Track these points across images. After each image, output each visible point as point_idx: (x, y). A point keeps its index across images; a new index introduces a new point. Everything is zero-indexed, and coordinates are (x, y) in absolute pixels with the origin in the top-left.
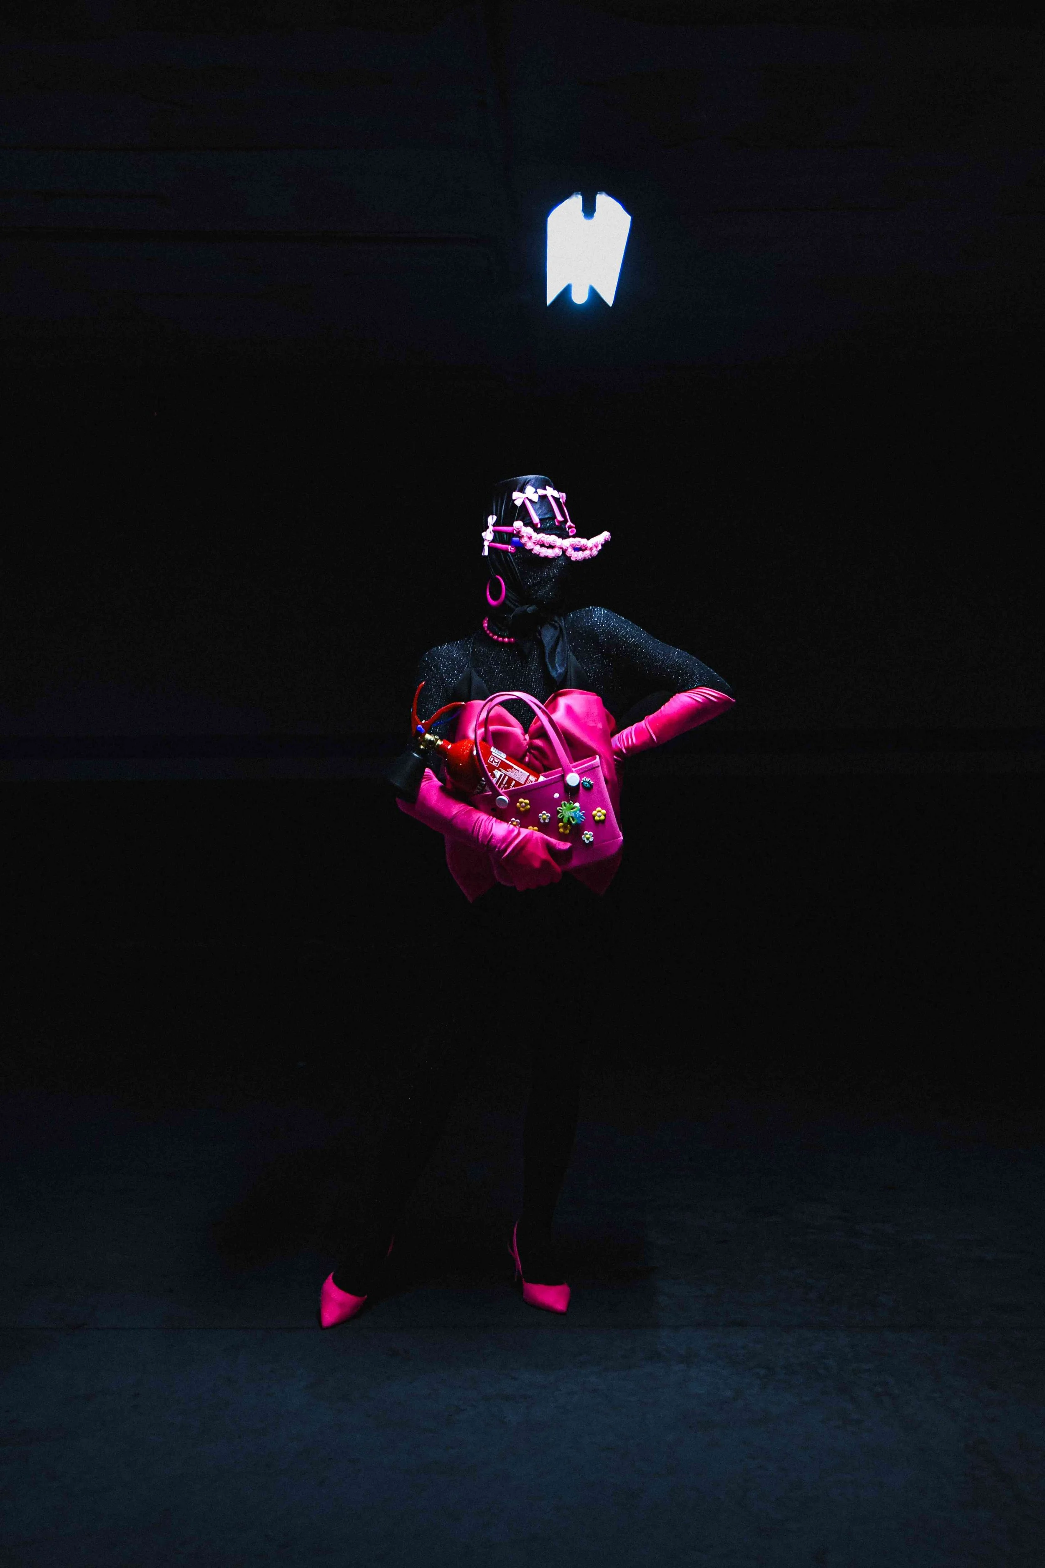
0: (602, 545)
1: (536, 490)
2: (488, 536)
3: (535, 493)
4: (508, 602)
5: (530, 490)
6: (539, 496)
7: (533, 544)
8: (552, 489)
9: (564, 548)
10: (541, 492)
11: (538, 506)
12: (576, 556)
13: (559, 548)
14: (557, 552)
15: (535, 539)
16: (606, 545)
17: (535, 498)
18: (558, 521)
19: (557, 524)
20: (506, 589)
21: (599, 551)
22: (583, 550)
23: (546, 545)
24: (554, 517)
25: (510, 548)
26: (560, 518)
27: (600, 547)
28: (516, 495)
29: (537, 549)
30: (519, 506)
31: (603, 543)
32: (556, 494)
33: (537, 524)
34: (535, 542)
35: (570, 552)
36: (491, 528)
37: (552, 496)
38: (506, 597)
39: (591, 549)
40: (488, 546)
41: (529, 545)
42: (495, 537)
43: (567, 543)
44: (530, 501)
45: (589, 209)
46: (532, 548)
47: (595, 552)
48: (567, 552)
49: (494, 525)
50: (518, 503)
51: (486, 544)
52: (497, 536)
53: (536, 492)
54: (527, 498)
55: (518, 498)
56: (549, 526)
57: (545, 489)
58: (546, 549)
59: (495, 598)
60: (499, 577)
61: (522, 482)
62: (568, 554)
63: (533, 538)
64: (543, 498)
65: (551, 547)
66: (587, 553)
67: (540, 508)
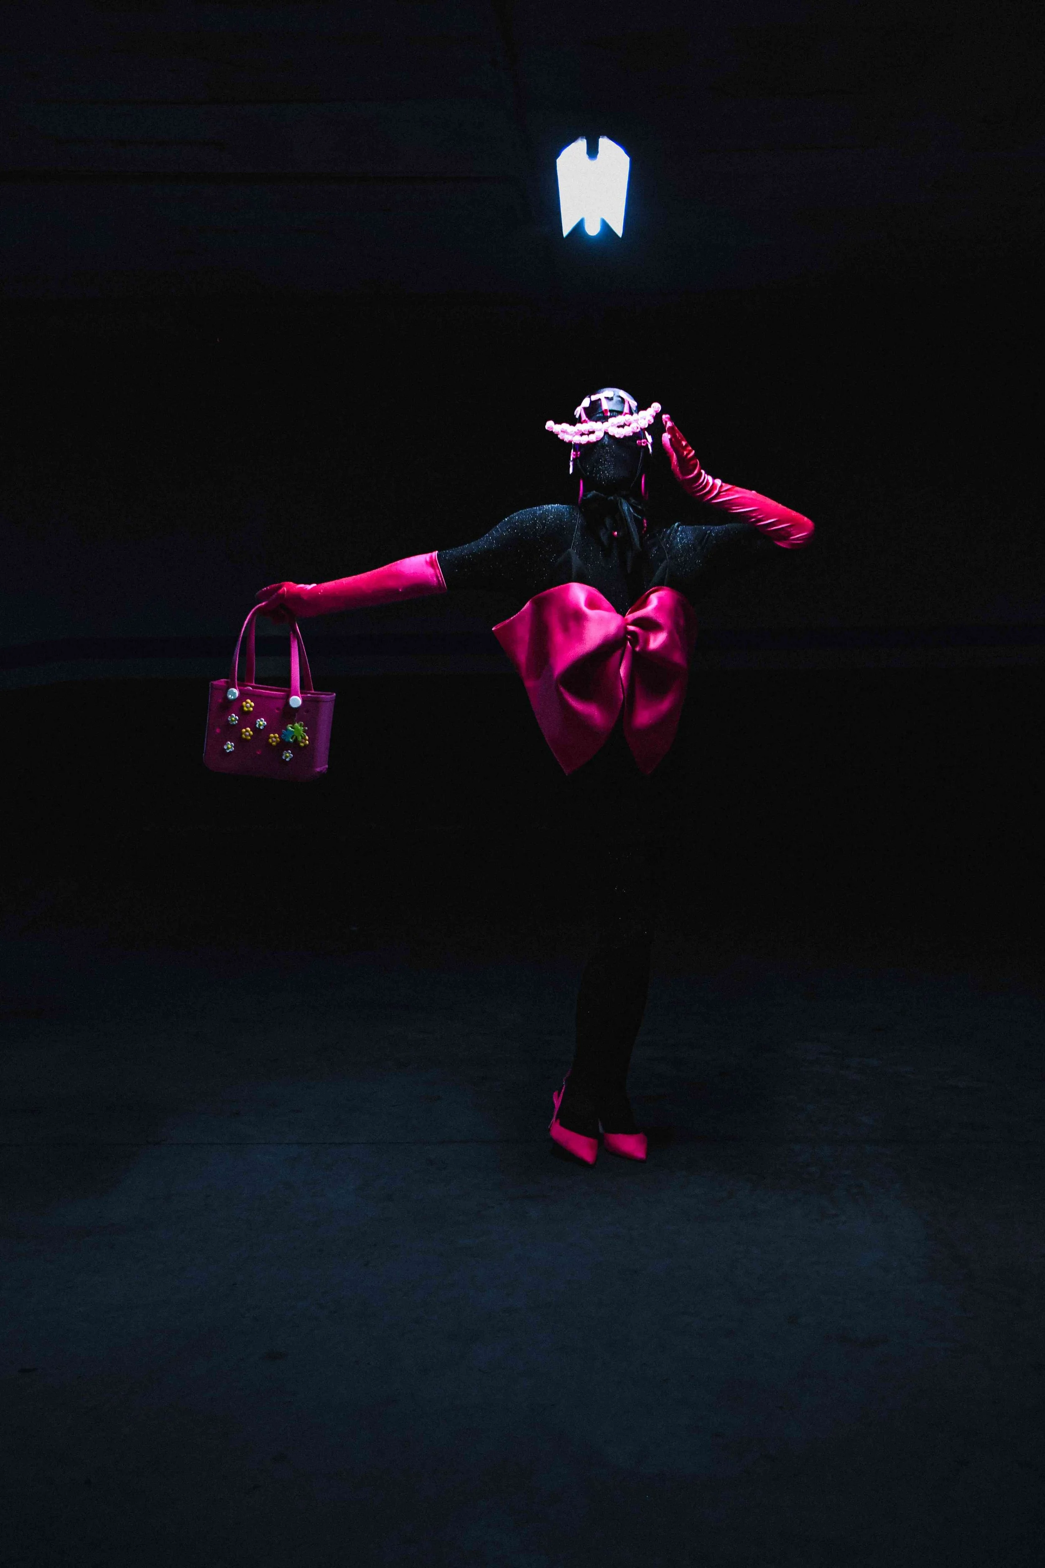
0: (652, 417)
9: (605, 430)
13: (601, 431)
14: (600, 435)
15: (573, 432)
27: (647, 421)
34: (571, 435)
35: (613, 433)
45: (593, 151)
65: (589, 433)
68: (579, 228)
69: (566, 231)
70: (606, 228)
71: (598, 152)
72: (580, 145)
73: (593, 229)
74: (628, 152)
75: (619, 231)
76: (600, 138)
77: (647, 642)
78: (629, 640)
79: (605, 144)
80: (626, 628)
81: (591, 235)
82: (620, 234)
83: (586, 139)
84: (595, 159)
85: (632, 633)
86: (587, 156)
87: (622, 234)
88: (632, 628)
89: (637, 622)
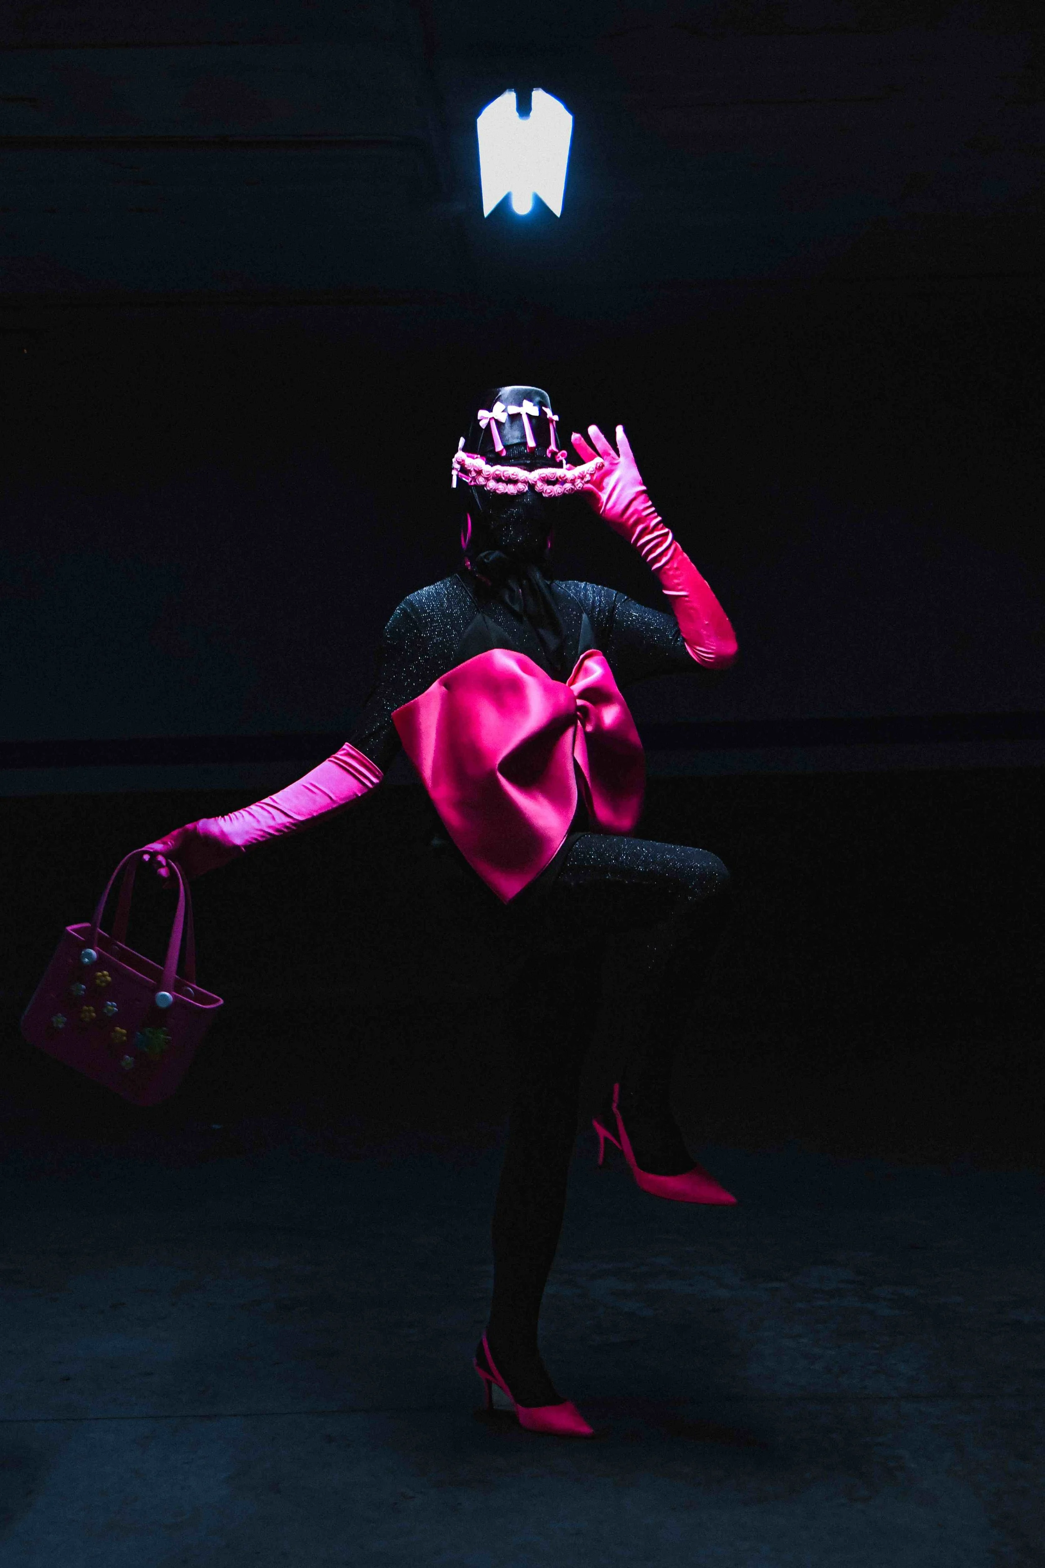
0: (591, 475)
1: (510, 406)
3: (503, 411)
5: (498, 407)
6: (509, 415)
7: (486, 480)
8: (533, 404)
9: (532, 482)
10: (515, 409)
11: (506, 428)
12: (549, 491)
14: (523, 487)
15: (489, 474)
17: (503, 418)
18: (530, 449)
19: (526, 451)
22: (562, 484)
23: (505, 479)
26: (532, 443)
27: (587, 478)
28: (482, 413)
29: (492, 485)
30: (484, 428)
32: (536, 412)
33: (499, 453)
34: (487, 476)
35: (541, 487)
39: (573, 482)
43: (537, 475)
44: (497, 422)
45: (524, 107)
47: (580, 485)
48: (536, 487)
50: (483, 424)
51: (454, 474)
53: (509, 410)
54: (495, 418)
55: (484, 417)
56: (516, 454)
57: (521, 404)
58: (504, 484)
62: (537, 489)
63: (485, 472)
64: (515, 417)
65: (513, 481)
66: (567, 487)
67: (506, 432)
68: (504, 205)
69: (488, 208)
70: (540, 205)
71: (530, 109)
72: (509, 99)
73: (522, 207)
74: (569, 108)
75: (557, 211)
76: (533, 90)
77: (598, 717)
78: (579, 717)
79: (539, 97)
80: (575, 703)
81: (520, 214)
82: (558, 214)
83: (515, 91)
84: (527, 119)
85: (582, 708)
86: (517, 114)
87: (560, 214)
88: (579, 702)
89: (585, 693)
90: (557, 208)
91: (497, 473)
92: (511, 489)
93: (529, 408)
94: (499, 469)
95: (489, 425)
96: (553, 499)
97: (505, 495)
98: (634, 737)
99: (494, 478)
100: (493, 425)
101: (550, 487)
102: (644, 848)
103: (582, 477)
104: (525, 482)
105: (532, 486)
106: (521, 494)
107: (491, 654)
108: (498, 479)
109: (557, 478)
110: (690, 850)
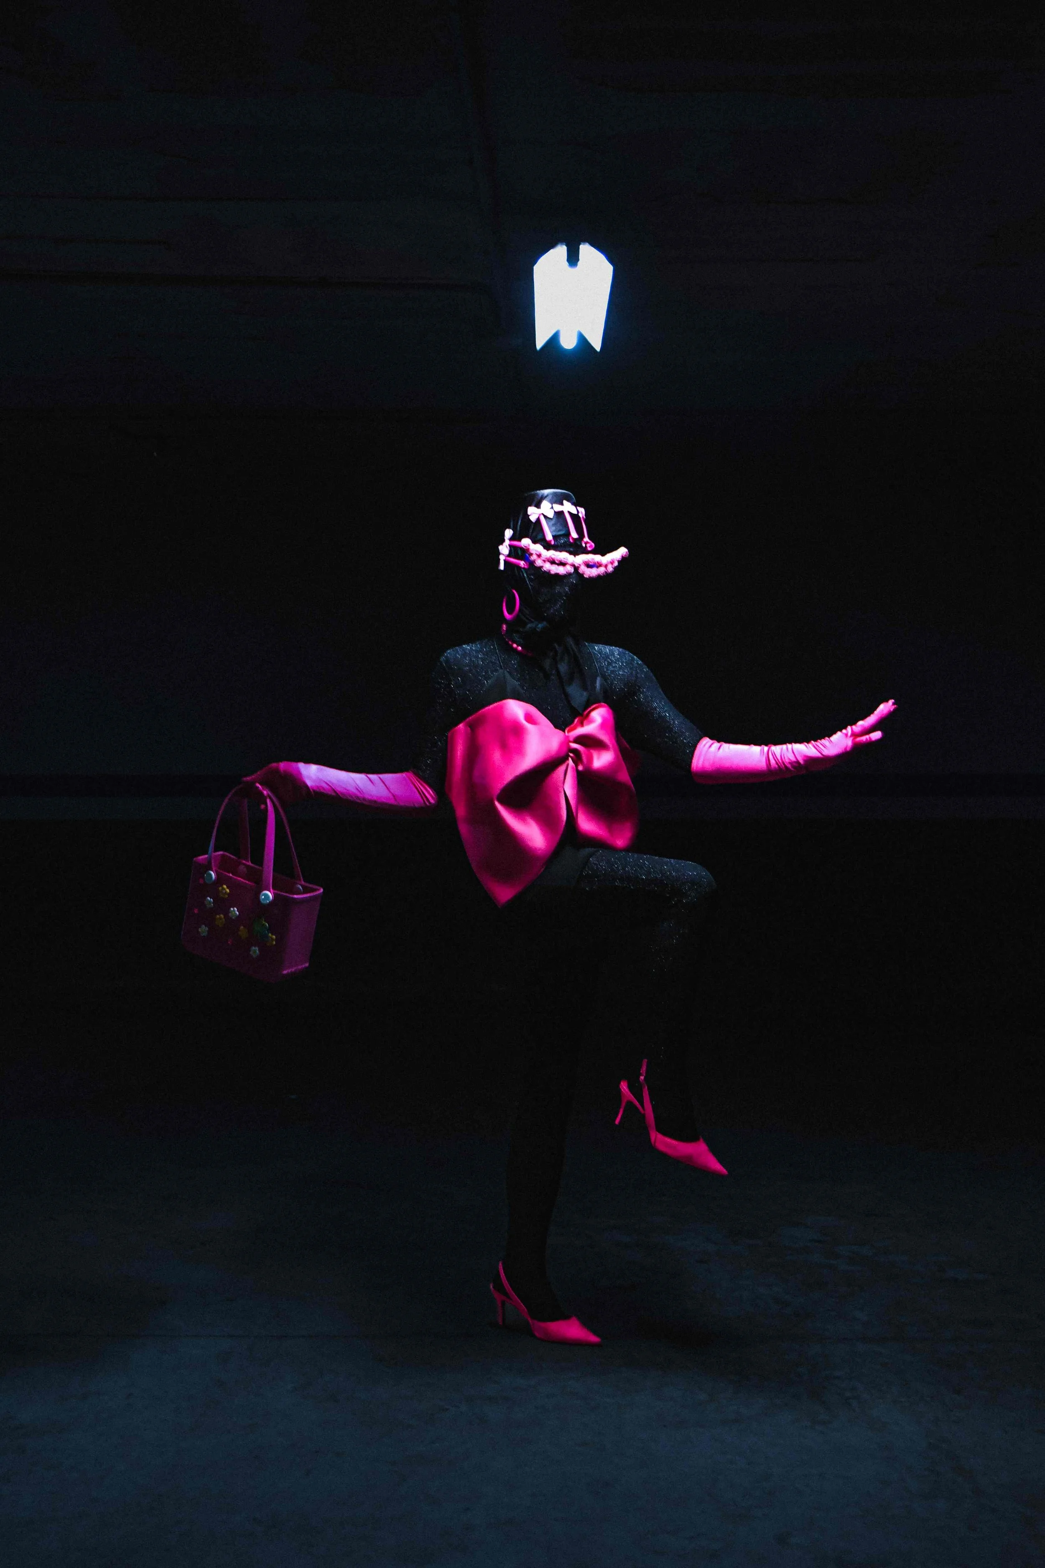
0: (619, 561)
1: (552, 505)
2: (504, 549)
4: (522, 617)
5: (545, 504)
6: (555, 512)
7: (543, 562)
8: (569, 504)
9: (576, 565)
10: (558, 508)
11: (553, 522)
12: (589, 573)
13: (570, 565)
14: (570, 569)
15: (545, 557)
16: (623, 561)
17: (551, 514)
18: (573, 538)
19: (571, 540)
20: (520, 603)
21: (615, 568)
22: (597, 567)
23: (557, 562)
24: (568, 534)
25: (522, 563)
26: (574, 535)
27: (616, 564)
28: (531, 509)
29: (547, 566)
30: (533, 521)
31: (620, 560)
32: (573, 510)
33: (551, 541)
34: (544, 559)
35: (583, 569)
36: (507, 542)
37: (569, 512)
38: (520, 610)
39: (606, 566)
40: (505, 561)
41: (539, 563)
42: (510, 551)
43: (580, 559)
44: (545, 517)
45: (573, 258)
46: (541, 565)
47: (610, 569)
48: (580, 569)
49: (510, 539)
50: (533, 518)
51: (502, 558)
52: (513, 551)
53: (552, 508)
54: (543, 514)
55: (533, 513)
56: (563, 543)
57: (562, 504)
58: (557, 566)
59: (510, 612)
60: (515, 592)
61: (540, 496)
62: (580, 571)
63: (542, 556)
64: (560, 515)
65: (562, 564)
66: (602, 570)
67: (553, 525)
68: (554, 340)
69: (540, 342)
70: (583, 341)
71: (578, 260)
72: (560, 251)
73: (568, 343)
74: (611, 260)
77: (590, 759)
78: (571, 757)
80: (569, 746)
81: (567, 348)
82: (598, 347)
83: (566, 246)
84: (576, 268)
85: (575, 751)
86: (567, 263)
87: (600, 349)
88: (574, 746)
89: (580, 739)
90: (597, 345)
91: (553, 557)
92: (561, 570)
93: (568, 507)
94: (552, 554)
95: (538, 520)
96: (591, 579)
97: (557, 575)
98: (624, 776)
99: (548, 561)
100: (542, 518)
101: (589, 569)
102: (646, 860)
103: (612, 563)
104: (573, 565)
105: (576, 568)
106: (569, 575)
107: (505, 704)
108: (552, 562)
109: (595, 563)
110: (683, 863)
